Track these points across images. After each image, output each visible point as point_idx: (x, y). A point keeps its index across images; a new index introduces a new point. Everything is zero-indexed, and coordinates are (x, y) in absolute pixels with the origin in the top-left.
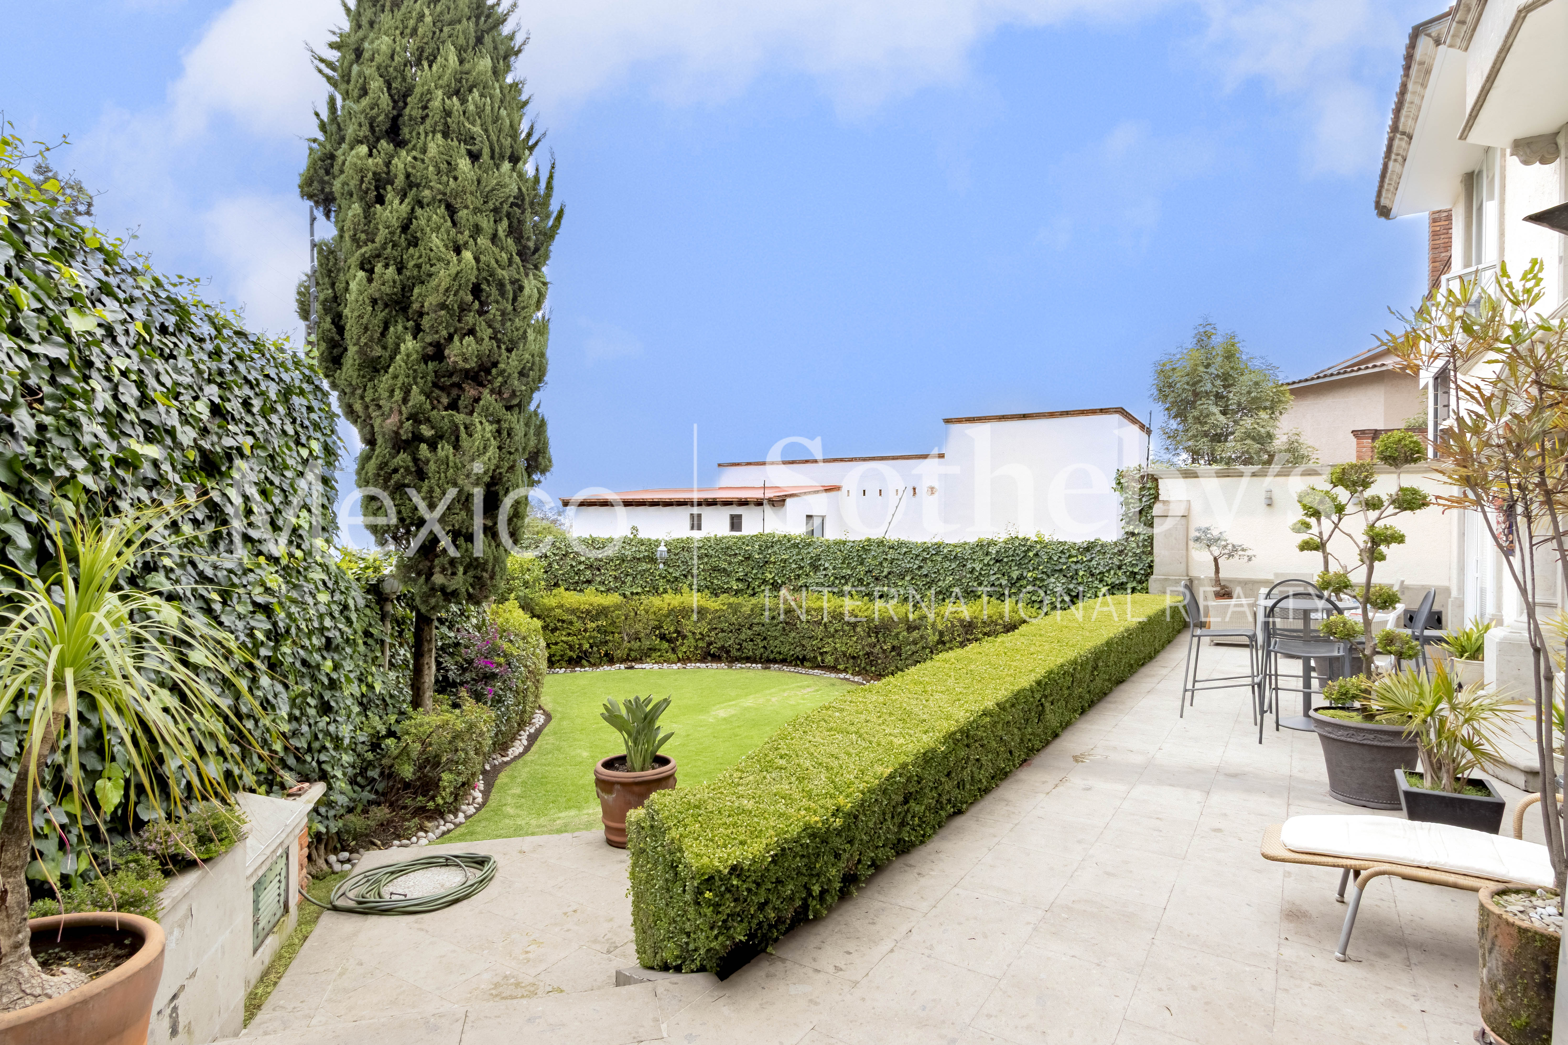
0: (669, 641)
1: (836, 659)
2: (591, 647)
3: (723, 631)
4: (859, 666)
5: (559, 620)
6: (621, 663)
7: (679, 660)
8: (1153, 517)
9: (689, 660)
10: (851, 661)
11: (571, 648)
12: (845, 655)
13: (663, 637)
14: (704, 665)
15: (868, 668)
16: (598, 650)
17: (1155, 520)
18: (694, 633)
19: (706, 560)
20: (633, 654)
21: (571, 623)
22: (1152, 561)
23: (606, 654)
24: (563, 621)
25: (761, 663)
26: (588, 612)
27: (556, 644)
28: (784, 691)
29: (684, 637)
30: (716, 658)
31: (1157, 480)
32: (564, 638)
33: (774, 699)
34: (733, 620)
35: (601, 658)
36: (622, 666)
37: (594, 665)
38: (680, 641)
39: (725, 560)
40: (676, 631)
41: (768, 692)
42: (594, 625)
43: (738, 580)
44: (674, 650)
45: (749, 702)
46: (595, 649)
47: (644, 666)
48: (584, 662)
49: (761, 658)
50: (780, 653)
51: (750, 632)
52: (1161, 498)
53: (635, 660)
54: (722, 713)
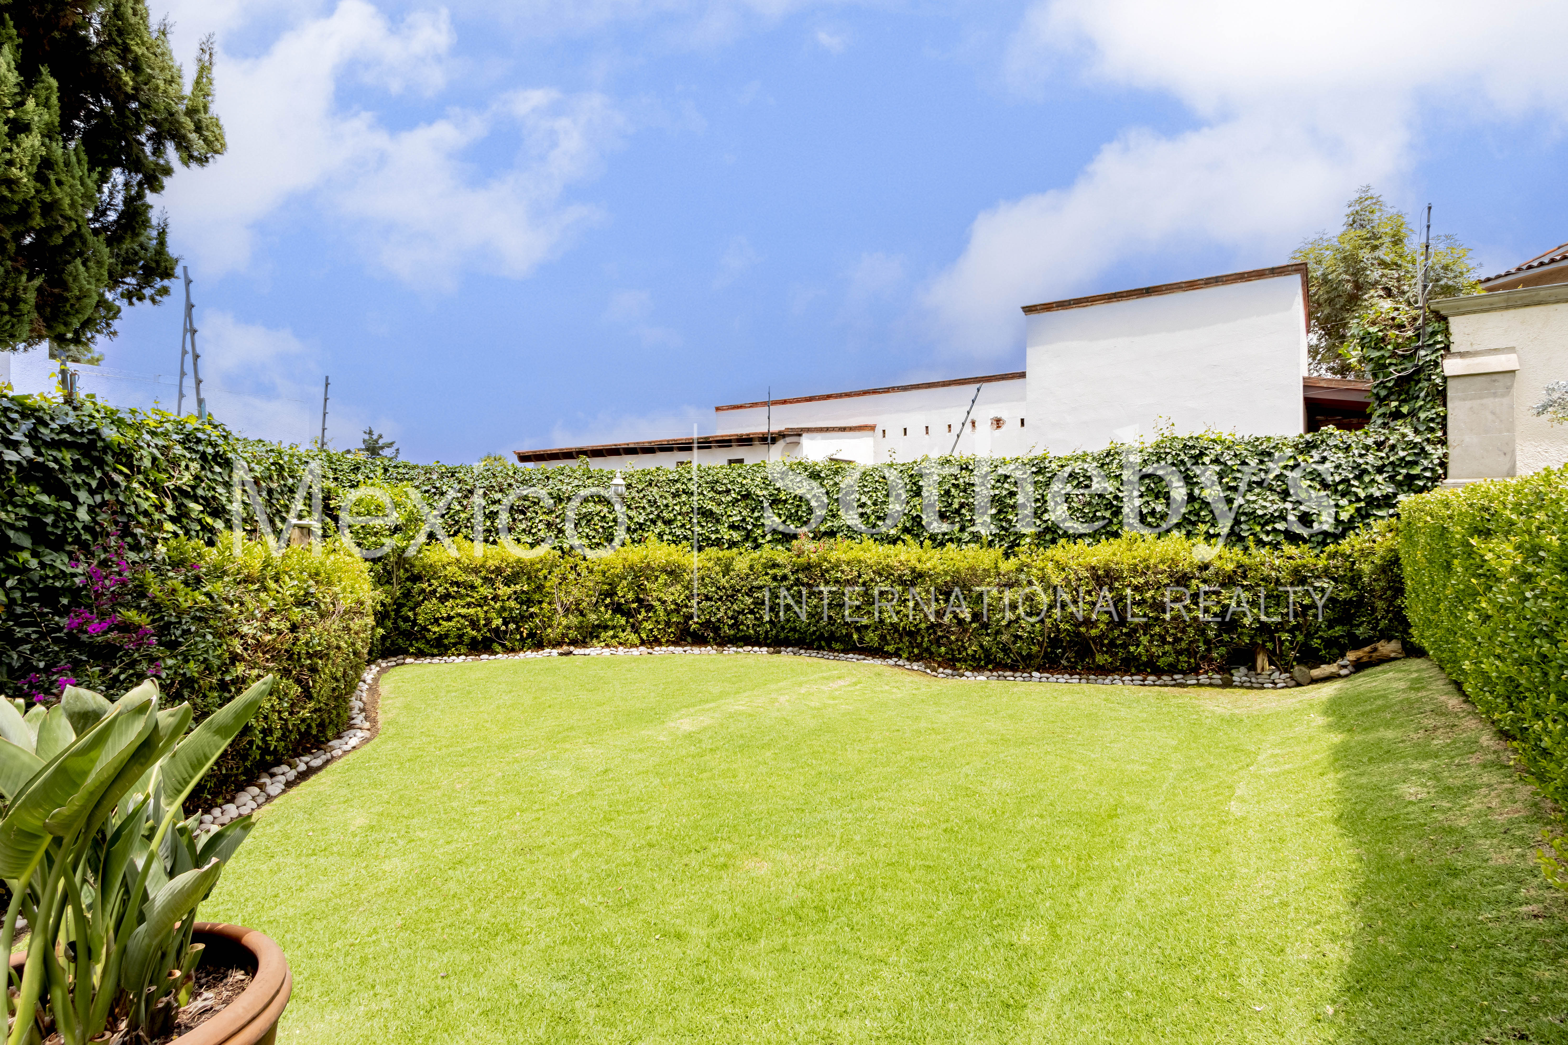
0: (628, 614)
1: (883, 637)
2: (506, 623)
3: (708, 598)
4: (919, 645)
5: (453, 584)
6: (554, 647)
7: (643, 643)
8: (1445, 379)
9: (657, 642)
10: (906, 639)
11: (474, 624)
12: (896, 630)
13: (618, 609)
14: (680, 649)
15: (933, 649)
16: (518, 628)
17: (1450, 383)
18: (663, 602)
19: (684, 498)
20: (572, 634)
21: (473, 587)
22: (1445, 455)
23: (531, 635)
24: (458, 584)
25: (768, 646)
26: (498, 571)
27: (449, 618)
28: (800, 685)
29: (650, 608)
30: (699, 640)
31: (1444, 319)
32: (463, 611)
33: (782, 699)
34: (723, 581)
35: (522, 639)
36: (555, 652)
37: (513, 650)
38: (644, 614)
39: (712, 499)
40: (638, 600)
41: (773, 686)
42: (509, 591)
43: (732, 527)
44: (636, 629)
45: (738, 704)
46: (512, 626)
47: (587, 651)
48: (497, 647)
49: (766, 638)
50: (794, 629)
51: (749, 601)
52: (1453, 349)
53: (574, 643)
54: (686, 725)
